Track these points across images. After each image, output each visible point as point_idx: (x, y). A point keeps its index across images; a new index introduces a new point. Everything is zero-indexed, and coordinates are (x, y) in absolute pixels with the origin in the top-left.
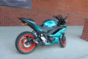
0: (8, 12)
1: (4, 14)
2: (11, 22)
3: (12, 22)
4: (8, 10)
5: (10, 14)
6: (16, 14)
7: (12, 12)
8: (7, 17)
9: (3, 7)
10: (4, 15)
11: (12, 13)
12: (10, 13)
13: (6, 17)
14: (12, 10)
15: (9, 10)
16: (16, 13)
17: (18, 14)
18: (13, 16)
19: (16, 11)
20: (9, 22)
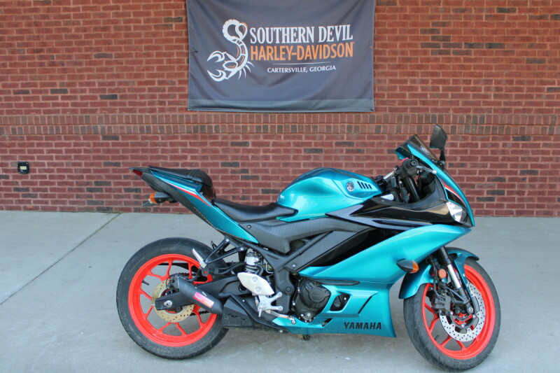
0: (241, 140)
1: (220, 148)
2: (256, 191)
3: (265, 191)
4: (238, 128)
5: (250, 147)
6: (281, 145)
7: (262, 140)
8: (236, 165)
9: (212, 114)
10: (221, 153)
11: (261, 144)
12: (250, 141)
13: (231, 165)
14: (258, 128)
15: (245, 128)
16: (282, 140)
17: (297, 144)
18: (267, 158)
19: (280, 128)
20: (249, 191)
